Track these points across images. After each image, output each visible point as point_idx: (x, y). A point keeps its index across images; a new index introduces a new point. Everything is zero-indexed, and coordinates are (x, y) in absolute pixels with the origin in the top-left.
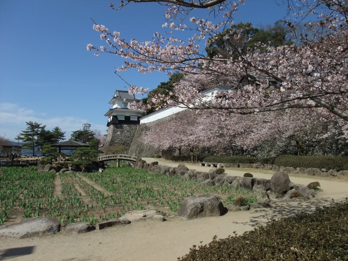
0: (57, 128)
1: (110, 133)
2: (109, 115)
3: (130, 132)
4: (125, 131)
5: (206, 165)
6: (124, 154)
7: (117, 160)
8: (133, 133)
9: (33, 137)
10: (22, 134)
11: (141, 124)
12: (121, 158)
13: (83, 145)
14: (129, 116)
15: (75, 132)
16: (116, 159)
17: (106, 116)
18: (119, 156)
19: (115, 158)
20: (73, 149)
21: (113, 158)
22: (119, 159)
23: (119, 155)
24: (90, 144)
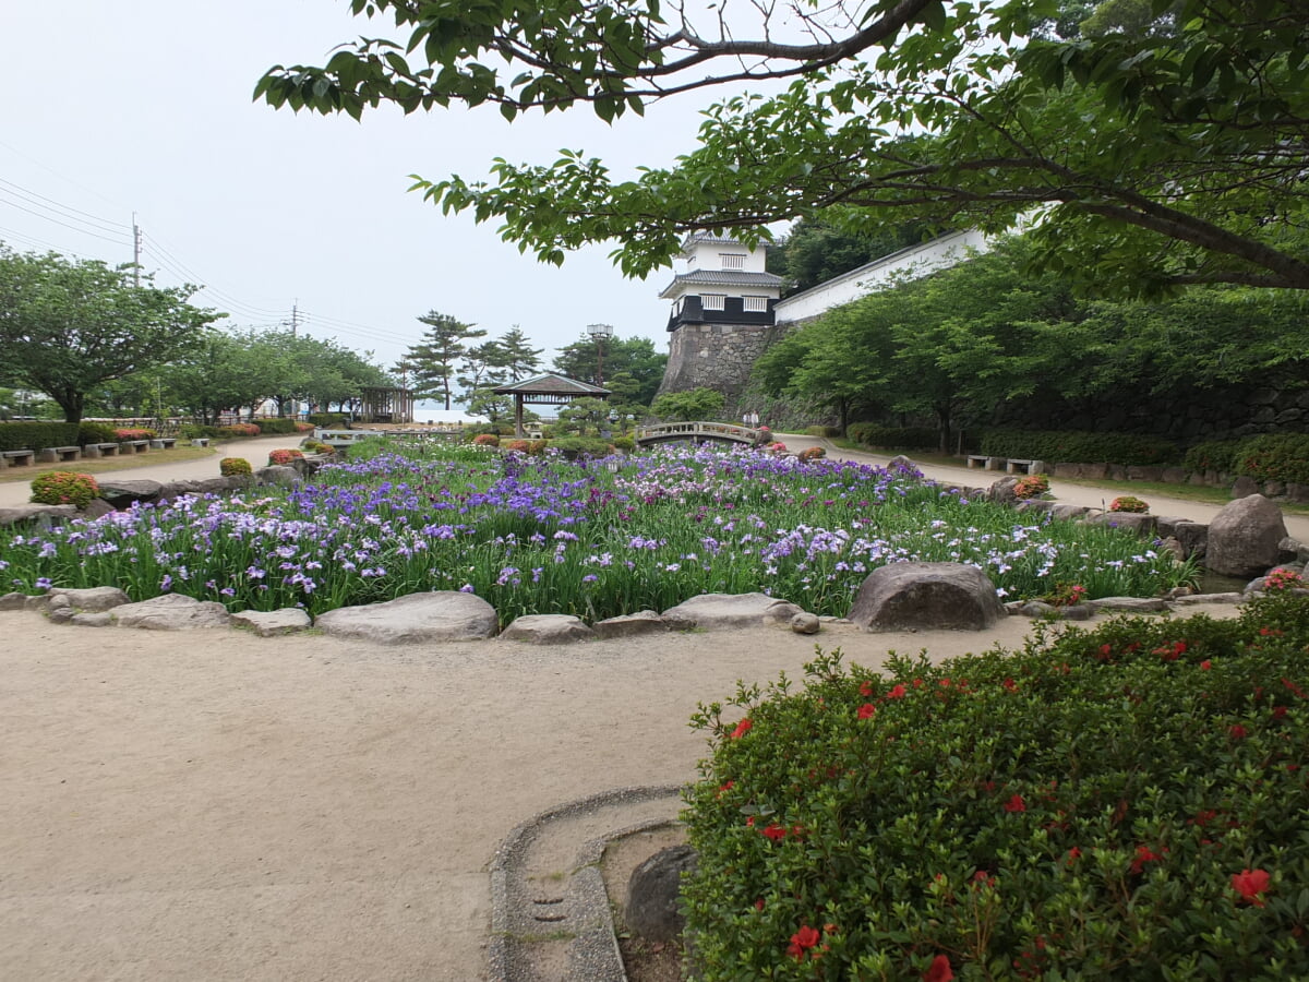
0: (514, 334)
1: (676, 352)
2: (673, 296)
3: (742, 351)
4: (726, 348)
5: (988, 464)
6: (719, 420)
7: (695, 439)
8: (752, 354)
9: (444, 363)
10: (412, 357)
11: (779, 322)
12: (704, 433)
13: (589, 390)
14: (739, 296)
15: (568, 351)
16: (692, 436)
17: (665, 297)
18: (701, 427)
19: (687, 432)
20: (561, 404)
21: (681, 433)
22: (699, 436)
23: (701, 424)
24: (609, 389)
